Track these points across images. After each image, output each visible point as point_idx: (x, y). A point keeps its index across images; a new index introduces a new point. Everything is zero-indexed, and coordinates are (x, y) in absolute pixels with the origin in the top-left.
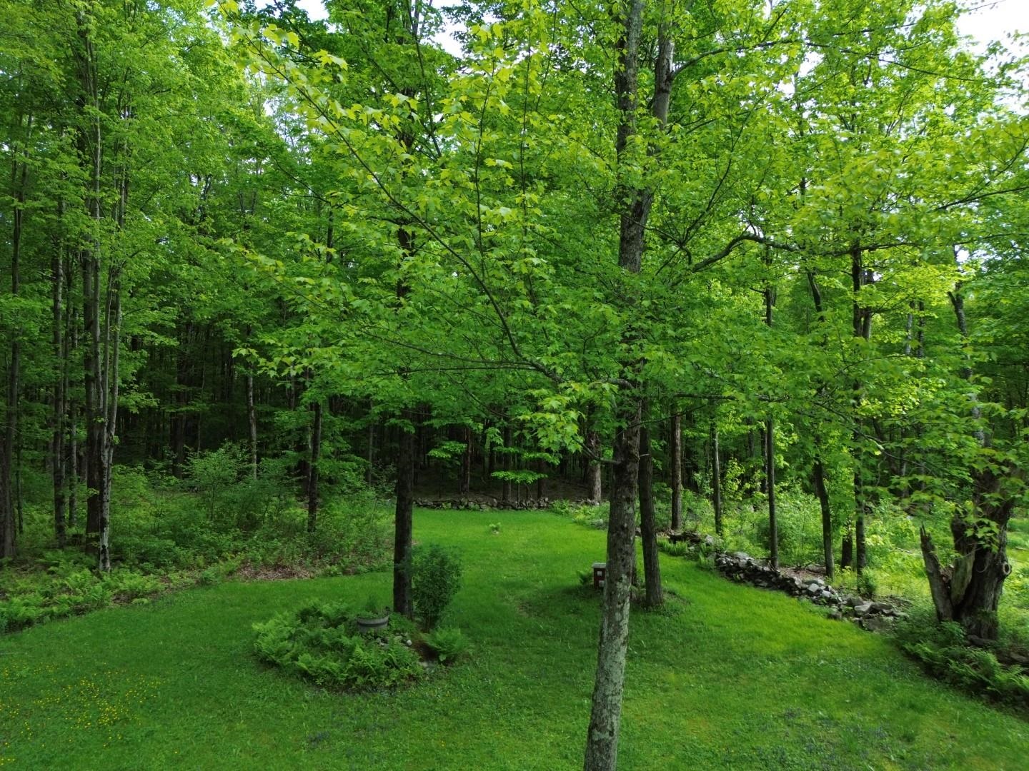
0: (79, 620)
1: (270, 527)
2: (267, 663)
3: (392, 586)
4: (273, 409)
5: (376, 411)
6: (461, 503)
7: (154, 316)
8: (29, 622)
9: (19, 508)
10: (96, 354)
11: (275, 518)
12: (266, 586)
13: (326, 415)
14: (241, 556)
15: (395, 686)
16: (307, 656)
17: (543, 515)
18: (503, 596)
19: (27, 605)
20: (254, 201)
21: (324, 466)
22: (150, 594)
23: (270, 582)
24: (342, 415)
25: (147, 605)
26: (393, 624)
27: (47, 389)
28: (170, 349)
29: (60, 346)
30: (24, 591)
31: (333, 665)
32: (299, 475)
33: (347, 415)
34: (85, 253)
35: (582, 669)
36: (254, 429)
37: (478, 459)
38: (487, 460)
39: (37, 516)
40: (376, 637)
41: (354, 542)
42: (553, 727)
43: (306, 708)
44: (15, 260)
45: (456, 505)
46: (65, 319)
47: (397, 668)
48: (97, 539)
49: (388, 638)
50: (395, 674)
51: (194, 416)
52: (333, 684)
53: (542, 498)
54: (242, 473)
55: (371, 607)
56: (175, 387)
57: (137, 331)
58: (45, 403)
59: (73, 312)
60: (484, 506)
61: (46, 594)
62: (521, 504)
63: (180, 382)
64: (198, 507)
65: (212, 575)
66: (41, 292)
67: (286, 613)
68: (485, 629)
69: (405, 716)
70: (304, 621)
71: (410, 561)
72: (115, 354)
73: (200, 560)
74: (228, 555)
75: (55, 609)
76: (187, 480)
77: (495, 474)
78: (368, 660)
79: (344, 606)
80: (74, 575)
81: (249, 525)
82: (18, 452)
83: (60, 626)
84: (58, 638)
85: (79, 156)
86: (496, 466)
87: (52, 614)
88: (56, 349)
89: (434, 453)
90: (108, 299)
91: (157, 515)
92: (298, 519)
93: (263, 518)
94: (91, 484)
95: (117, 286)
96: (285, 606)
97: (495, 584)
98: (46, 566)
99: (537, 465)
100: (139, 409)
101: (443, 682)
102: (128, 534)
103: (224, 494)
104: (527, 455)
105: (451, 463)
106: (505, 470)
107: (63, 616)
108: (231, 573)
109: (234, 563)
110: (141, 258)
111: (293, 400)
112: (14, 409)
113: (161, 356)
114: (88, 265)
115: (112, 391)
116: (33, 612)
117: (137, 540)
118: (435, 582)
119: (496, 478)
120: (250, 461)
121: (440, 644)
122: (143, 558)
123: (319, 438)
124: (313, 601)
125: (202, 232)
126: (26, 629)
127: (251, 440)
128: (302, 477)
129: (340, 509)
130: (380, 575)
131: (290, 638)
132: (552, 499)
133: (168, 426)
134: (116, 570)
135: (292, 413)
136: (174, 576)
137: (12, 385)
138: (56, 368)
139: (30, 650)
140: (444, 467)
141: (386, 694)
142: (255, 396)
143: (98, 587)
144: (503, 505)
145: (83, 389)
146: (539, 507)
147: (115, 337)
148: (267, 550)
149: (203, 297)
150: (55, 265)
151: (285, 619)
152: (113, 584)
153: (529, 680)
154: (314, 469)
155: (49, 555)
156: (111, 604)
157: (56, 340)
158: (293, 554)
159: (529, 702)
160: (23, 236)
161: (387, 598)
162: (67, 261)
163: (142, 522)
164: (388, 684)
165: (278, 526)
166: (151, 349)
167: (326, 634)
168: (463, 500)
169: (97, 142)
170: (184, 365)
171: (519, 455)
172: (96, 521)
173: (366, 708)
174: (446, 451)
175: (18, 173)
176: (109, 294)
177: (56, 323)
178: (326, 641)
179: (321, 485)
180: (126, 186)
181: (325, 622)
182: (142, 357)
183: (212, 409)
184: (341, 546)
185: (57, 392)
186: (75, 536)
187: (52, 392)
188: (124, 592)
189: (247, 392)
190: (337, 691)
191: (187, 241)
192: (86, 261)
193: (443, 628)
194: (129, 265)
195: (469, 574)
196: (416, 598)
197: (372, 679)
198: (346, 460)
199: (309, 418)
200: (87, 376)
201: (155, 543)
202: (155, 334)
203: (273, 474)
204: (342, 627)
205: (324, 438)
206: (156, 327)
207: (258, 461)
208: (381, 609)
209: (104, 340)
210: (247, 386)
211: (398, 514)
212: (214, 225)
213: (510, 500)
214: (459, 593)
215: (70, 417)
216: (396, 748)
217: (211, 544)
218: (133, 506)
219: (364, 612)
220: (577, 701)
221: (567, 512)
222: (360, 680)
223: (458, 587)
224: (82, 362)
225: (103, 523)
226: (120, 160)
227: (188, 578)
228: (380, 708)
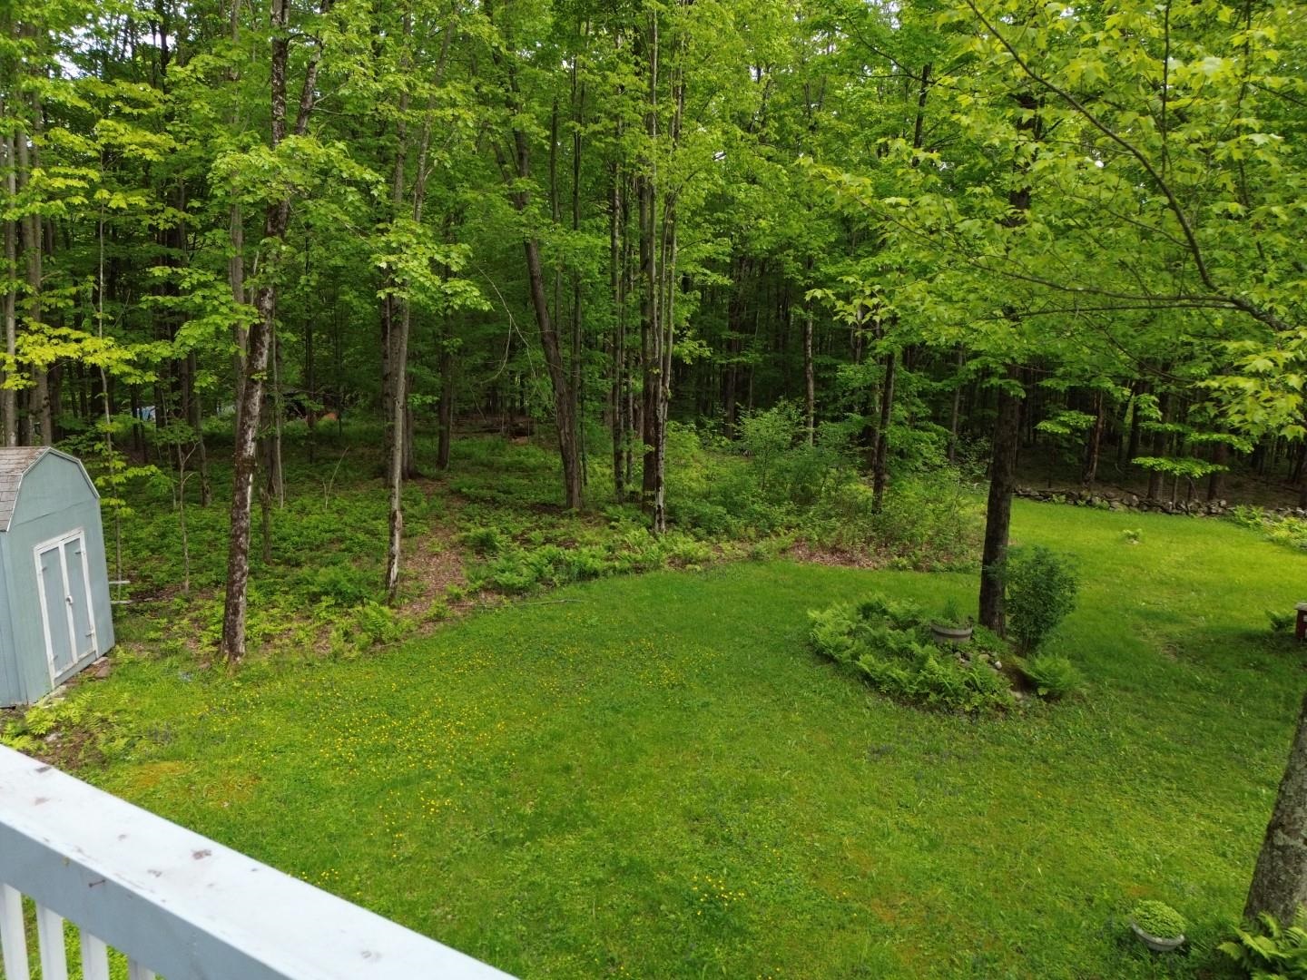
0: (639, 579)
1: (828, 503)
2: (824, 656)
3: (978, 593)
4: (834, 361)
5: (972, 368)
6: (1081, 497)
7: (707, 249)
8: (595, 574)
9: (584, 459)
10: (652, 297)
11: (833, 493)
12: (822, 570)
13: (900, 371)
14: (795, 533)
15: (977, 713)
16: (870, 657)
17: (1214, 524)
18: (1138, 628)
19: (593, 556)
20: (823, 91)
21: (895, 435)
22: (702, 561)
23: (826, 566)
24: (919, 370)
25: (700, 573)
26: (977, 638)
27: (605, 336)
28: (721, 289)
29: (617, 288)
30: (589, 543)
31: (900, 673)
32: (863, 444)
33: (925, 371)
34: (641, 180)
35: (1262, 747)
36: (811, 386)
37: (1112, 438)
38: (1126, 439)
39: (598, 469)
40: (955, 651)
41: (930, 533)
42: (1206, 811)
43: (868, 715)
44: (575, 193)
45: (1073, 499)
46: (622, 259)
47: (981, 692)
48: (653, 498)
49: (971, 655)
50: (977, 699)
51: (746, 369)
52: (898, 693)
53: (1215, 501)
54: (799, 438)
55: (950, 614)
56: (727, 334)
57: (690, 269)
58: (603, 350)
59: (628, 249)
60: (1116, 504)
61: (609, 548)
62: (1177, 506)
63: (732, 328)
64: (750, 474)
65: (763, 550)
66: (599, 229)
67: (845, 604)
68: (1108, 667)
69: (990, 750)
70: (866, 617)
71: (1004, 564)
72: (669, 298)
73: (752, 532)
74: (782, 530)
75: (617, 564)
76: (738, 442)
77: (1139, 460)
78: (944, 676)
79: (915, 608)
80: (633, 532)
81: (804, 499)
82: (582, 403)
83: (621, 582)
84: (621, 593)
85: (637, 64)
86: (1141, 447)
87: (614, 569)
88: (614, 292)
89: (1044, 425)
90: (664, 232)
91: (708, 478)
92: (860, 497)
93: (820, 492)
94: (647, 440)
95: (672, 216)
96: (844, 596)
97: (1127, 610)
98: (608, 520)
99: (1210, 452)
100: (693, 359)
101: (1043, 722)
102: (680, 495)
103: (777, 461)
104: (1195, 436)
105: (1069, 440)
106: (1155, 455)
107: (624, 572)
108: (783, 551)
109: (787, 540)
110: (697, 180)
111: (859, 350)
112: (578, 357)
113: (713, 298)
114: (644, 192)
115: (666, 338)
116: (598, 565)
117: (690, 503)
118: (1038, 595)
119: (1140, 466)
120: (806, 424)
121: (1040, 674)
122: (696, 522)
123: (890, 399)
124: (878, 596)
125: (763, 140)
126: (594, 580)
127: (808, 399)
128: (867, 448)
129: (913, 489)
130: (961, 576)
131: (849, 634)
132: (1232, 502)
133: (718, 379)
134: (670, 532)
135: (856, 367)
136: (726, 546)
137: (575, 331)
138: (613, 313)
139: (597, 600)
140: (1060, 447)
141: (965, 720)
142: (814, 346)
143: (655, 547)
144: (1148, 505)
145: (639, 337)
146: (1209, 513)
147: (669, 277)
148: (825, 529)
149: (763, 223)
150: (611, 196)
151: (845, 610)
152: (668, 546)
153: (1172, 744)
154: (883, 437)
155: (610, 509)
156: (666, 567)
157: (613, 283)
158: (854, 537)
159: (1170, 772)
160: (583, 164)
161: (971, 606)
162: (624, 193)
163: (694, 485)
164: (968, 708)
165: (837, 503)
166: (702, 288)
167: (894, 637)
168: (1083, 493)
169: (653, 41)
170: (735, 308)
171: (1181, 435)
172: (652, 479)
173: (939, 730)
174: (1064, 424)
175: (578, 94)
176: (665, 225)
177: (613, 263)
178: (892, 644)
179: (889, 459)
180: (681, 94)
181: (892, 623)
182: (696, 299)
183: (765, 360)
184: (913, 535)
185: (615, 341)
186: (632, 492)
187: (610, 339)
188: (678, 556)
189: (805, 340)
190: (904, 704)
191: (746, 154)
192: (642, 189)
193: (1046, 655)
194: (684, 190)
195: (1087, 592)
196: (1011, 611)
197: (948, 699)
198: (924, 429)
199: (878, 374)
200: (643, 322)
201: (707, 509)
202: (708, 272)
203: (833, 441)
204: (912, 631)
205: (896, 399)
206: (710, 263)
207: (816, 425)
208: (963, 619)
209: (660, 281)
210: (806, 333)
211: (990, 504)
212: (778, 131)
213: (1160, 499)
214: (1071, 615)
215: (627, 367)
216: (976, 784)
217: (763, 516)
218: (686, 466)
219: (940, 618)
220: (1248, 788)
221: (1257, 524)
222: (933, 697)
223: (1072, 607)
224: (638, 305)
225: (658, 482)
226: (677, 61)
227: (741, 550)
228: (957, 735)
